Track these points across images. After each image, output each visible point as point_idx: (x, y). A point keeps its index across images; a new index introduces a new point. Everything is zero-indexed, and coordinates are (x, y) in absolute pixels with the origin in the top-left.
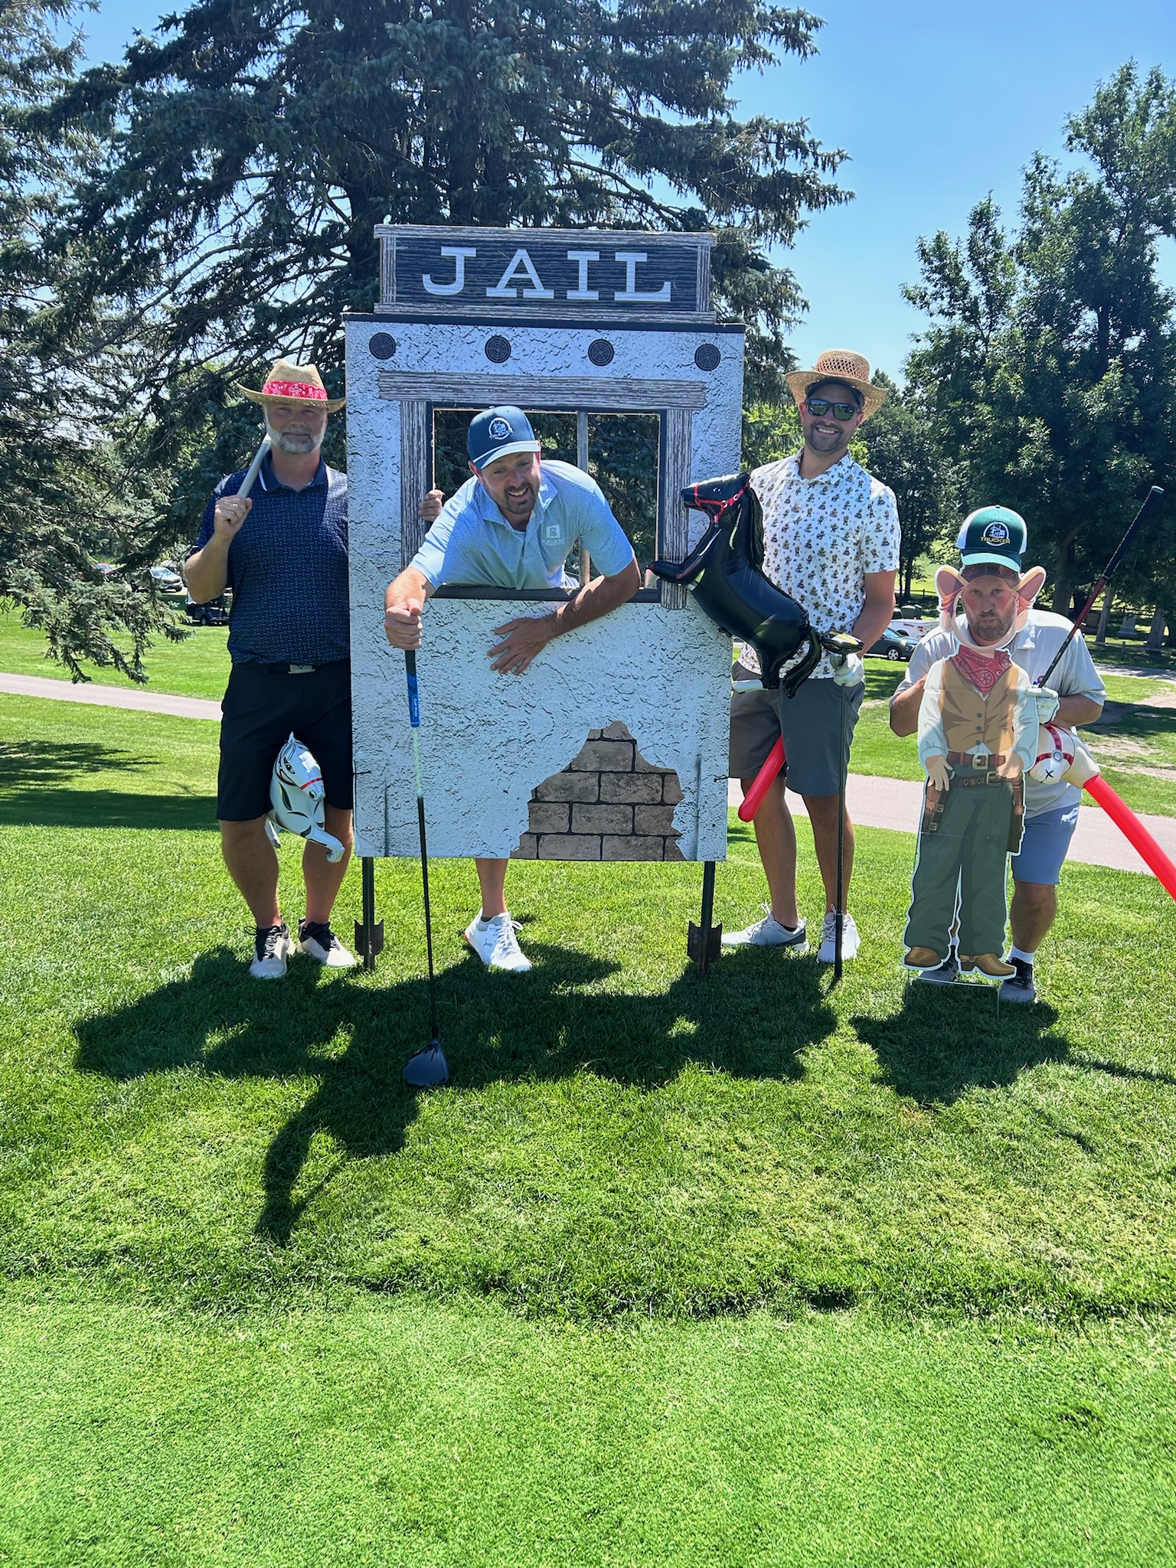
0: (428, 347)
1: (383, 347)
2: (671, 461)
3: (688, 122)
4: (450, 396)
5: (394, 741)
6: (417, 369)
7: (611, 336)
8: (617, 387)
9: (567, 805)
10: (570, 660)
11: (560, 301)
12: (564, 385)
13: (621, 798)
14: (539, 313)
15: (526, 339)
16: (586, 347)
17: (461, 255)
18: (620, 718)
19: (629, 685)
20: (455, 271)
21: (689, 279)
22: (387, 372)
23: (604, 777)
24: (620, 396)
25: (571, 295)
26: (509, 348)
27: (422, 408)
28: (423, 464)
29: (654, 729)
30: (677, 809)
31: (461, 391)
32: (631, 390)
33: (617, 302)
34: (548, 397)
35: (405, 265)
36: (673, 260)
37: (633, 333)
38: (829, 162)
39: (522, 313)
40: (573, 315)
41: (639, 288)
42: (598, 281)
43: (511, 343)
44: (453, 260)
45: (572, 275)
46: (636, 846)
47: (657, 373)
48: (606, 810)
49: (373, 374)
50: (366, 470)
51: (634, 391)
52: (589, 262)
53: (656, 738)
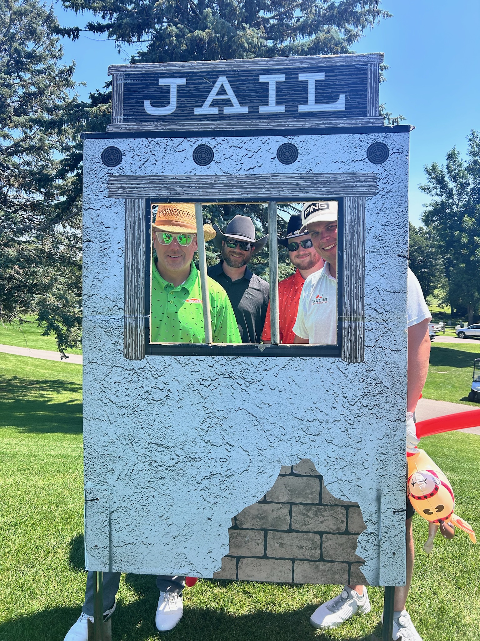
0: (147, 155)
1: (112, 158)
2: (348, 239)
4: (164, 193)
5: (117, 474)
6: (139, 173)
7: (296, 140)
8: (301, 181)
10: (263, 406)
11: (254, 114)
12: (257, 181)
13: (310, 527)
14: (237, 125)
15: (226, 145)
16: (275, 150)
17: (174, 83)
18: (307, 457)
19: (315, 427)
20: (169, 97)
21: (361, 91)
22: (115, 176)
23: (294, 508)
24: (304, 188)
25: (263, 109)
26: (212, 154)
27: (142, 203)
28: (142, 248)
29: (338, 466)
30: (360, 538)
31: (174, 189)
32: (313, 183)
33: (301, 113)
34: (244, 191)
35: (131, 94)
36: (347, 77)
37: (314, 136)
39: (222, 125)
40: (264, 125)
41: (318, 101)
42: (284, 97)
43: (214, 150)
44: (168, 88)
45: (263, 94)
46: (324, 571)
47: (334, 168)
48: (297, 537)
49: (104, 179)
50: (97, 253)
51: (316, 184)
52: (277, 83)
53: (340, 475)
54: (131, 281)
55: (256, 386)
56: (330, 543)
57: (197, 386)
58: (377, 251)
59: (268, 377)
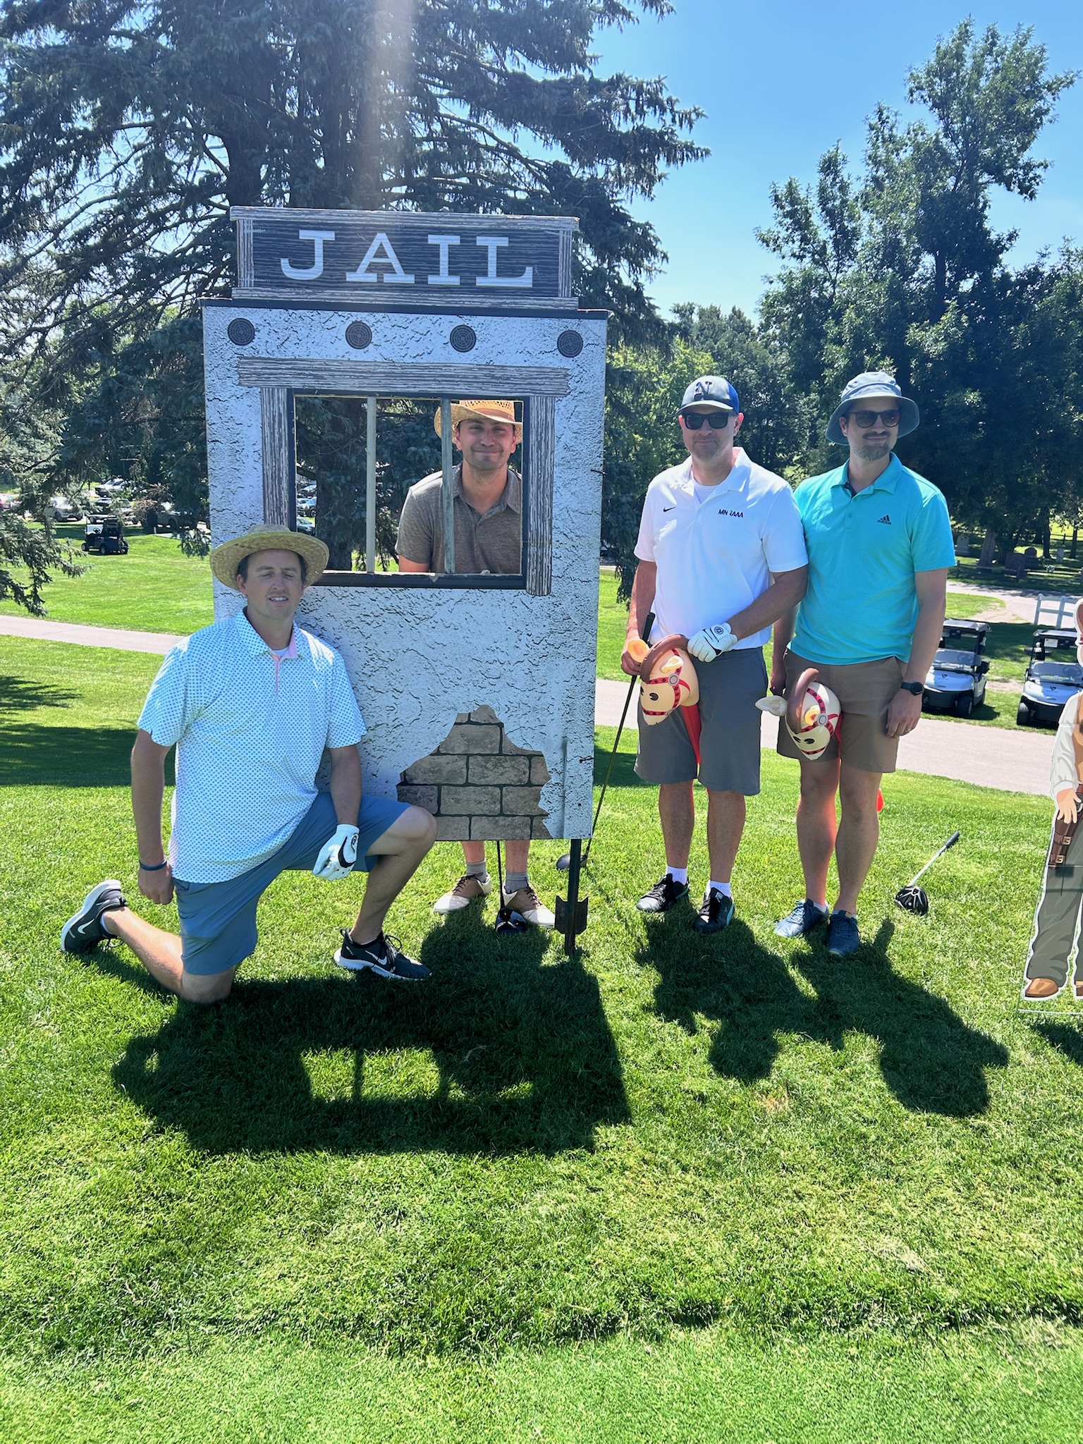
0: (287, 332)
1: (241, 333)
2: (535, 449)
3: (552, 77)
4: (311, 383)
6: (278, 355)
7: (474, 322)
9: (436, 788)
10: (437, 646)
13: (489, 780)
14: (400, 299)
15: (388, 324)
16: (447, 333)
17: (319, 238)
18: (487, 703)
19: (495, 670)
20: (313, 256)
21: (551, 264)
22: (247, 358)
23: (471, 760)
24: (483, 383)
25: (432, 280)
26: (369, 334)
27: (282, 395)
28: (284, 452)
29: (521, 713)
30: (544, 789)
31: (322, 378)
32: (493, 377)
33: (479, 288)
34: (410, 384)
35: (263, 249)
36: (535, 245)
37: (495, 318)
38: (686, 119)
39: (382, 298)
40: (434, 301)
41: (501, 273)
42: (459, 265)
43: (372, 329)
44: (312, 243)
45: (433, 259)
46: (504, 826)
47: (519, 361)
48: (474, 792)
49: (232, 360)
50: (226, 458)
51: (497, 378)
52: (450, 247)
53: (523, 722)
54: (272, 493)
55: (428, 623)
56: (511, 796)
57: (357, 622)
58: (566, 463)
59: (442, 613)
